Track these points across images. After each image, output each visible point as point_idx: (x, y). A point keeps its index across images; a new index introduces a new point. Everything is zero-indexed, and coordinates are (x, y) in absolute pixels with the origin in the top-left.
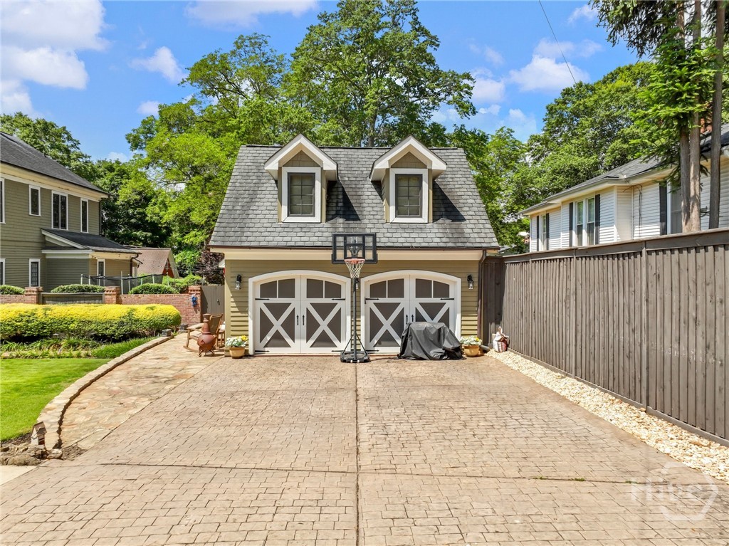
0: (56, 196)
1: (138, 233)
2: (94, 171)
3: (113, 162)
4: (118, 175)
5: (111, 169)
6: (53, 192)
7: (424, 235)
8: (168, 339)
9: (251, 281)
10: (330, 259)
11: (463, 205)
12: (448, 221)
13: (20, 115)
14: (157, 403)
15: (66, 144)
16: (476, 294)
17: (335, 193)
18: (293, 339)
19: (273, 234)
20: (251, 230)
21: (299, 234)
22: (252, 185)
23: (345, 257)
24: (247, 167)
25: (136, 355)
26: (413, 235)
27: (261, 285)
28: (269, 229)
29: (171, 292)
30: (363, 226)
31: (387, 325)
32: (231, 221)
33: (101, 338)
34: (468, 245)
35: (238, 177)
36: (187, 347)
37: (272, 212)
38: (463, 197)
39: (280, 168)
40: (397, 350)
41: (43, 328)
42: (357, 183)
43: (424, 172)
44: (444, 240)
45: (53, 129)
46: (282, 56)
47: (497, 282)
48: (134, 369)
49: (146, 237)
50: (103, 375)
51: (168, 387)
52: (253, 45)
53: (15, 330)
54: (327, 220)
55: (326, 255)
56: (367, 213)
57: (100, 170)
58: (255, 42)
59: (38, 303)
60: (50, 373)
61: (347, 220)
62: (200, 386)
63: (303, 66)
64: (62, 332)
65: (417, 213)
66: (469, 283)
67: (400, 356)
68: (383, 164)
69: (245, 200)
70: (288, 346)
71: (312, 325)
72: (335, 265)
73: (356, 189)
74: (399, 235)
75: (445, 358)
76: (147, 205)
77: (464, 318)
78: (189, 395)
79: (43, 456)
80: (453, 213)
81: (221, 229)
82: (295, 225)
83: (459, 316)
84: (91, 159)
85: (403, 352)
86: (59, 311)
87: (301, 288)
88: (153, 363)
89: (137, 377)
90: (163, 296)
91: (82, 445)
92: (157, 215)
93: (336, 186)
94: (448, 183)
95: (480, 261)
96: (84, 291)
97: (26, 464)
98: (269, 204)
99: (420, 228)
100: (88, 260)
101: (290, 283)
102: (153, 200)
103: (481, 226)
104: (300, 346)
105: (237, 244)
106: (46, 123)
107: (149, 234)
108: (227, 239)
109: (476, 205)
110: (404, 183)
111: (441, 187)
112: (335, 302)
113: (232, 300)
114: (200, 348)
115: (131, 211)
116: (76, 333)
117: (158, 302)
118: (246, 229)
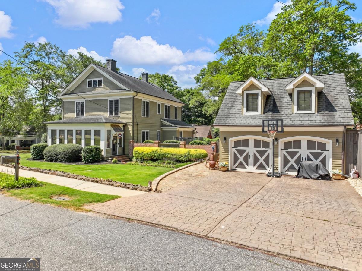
0: (166, 106)
1: (199, 119)
2: (182, 94)
3: (190, 89)
4: (191, 94)
5: (189, 92)
6: (165, 104)
7: (312, 119)
8: (201, 163)
9: (230, 140)
10: (261, 130)
11: (337, 103)
12: (327, 112)
13: (157, 73)
14: (188, 182)
15: (172, 83)
16: (341, 149)
17: (270, 101)
18: (248, 165)
19: (239, 120)
20: (230, 118)
21: (250, 120)
22: (233, 99)
23: (268, 130)
24: (232, 92)
25: (187, 167)
26: (305, 119)
27: (234, 142)
28: (238, 118)
29: (204, 144)
30: (280, 115)
31: (292, 162)
32: (223, 115)
33: (179, 161)
34: (336, 124)
35: (228, 96)
36: (206, 165)
37: (240, 111)
38: (338, 99)
39: (243, 92)
40: (296, 173)
41: (160, 156)
42: (281, 95)
43: (313, 89)
44: (322, 121)
45: (168, 78)
46: (262, 32)
47: (355, 142)
48: (185, 172)
49: (202, 121)
50: (174, 172)
51: (194, 178)
52: (248, 30)
53: (151, 156)
54: (264, 113)
55: (260, 129)
56: (284, 109)
57: (185, 93)
58: (249, 28)
59: (158, 147)
60: (160, 171)
61: (273, 113)
62: (205, 179)
63: (271, 36)
64: (166, 158)
65: (309, 108)
66: (336, 143)
67: (297, 176)
68: (291, 87)
69: (229, 106)
70: (245, 168)
71: (256, 160)
72: (263, 133)
73: (281, 98)
74: (298, 119)
75: (320, 179)
76: (203, 107)
77: (333, 161)
78: (199, 181)
79: (150, 190)
80: (331, 108)
81: (219, 118)
82: (249, 116)
83: (331, 159)
84: (181, 89)
85: (298, 175)
86: (165, 150)
87: (251, 143)
88: (192, 170)
89: (185, 174)
90: (201, 146)
91: (162, 191)
92: (207, 111)
93: (271, 97)
94: (331, 92)
95: (343, 132)
96: (173, 143)
97: (146, 191)
98: (239, 107)
99: (310, 116)
100: (176, 131)
101: (247, 141)
102: (205, 105)
103: (346, 114)
104: (251, 168)
105: (224, 124)
106: (165, 76)
107: (203, 119)
108: (220, 122)
109: (345, 103)
110: (302, 95)
111: (326, 95)
112: (267, 150)
113: (222, 147)
114: (210, 166)
115: (196, 110)
116: (170, 158)
117: (199, 148)
118: (228, 118)
